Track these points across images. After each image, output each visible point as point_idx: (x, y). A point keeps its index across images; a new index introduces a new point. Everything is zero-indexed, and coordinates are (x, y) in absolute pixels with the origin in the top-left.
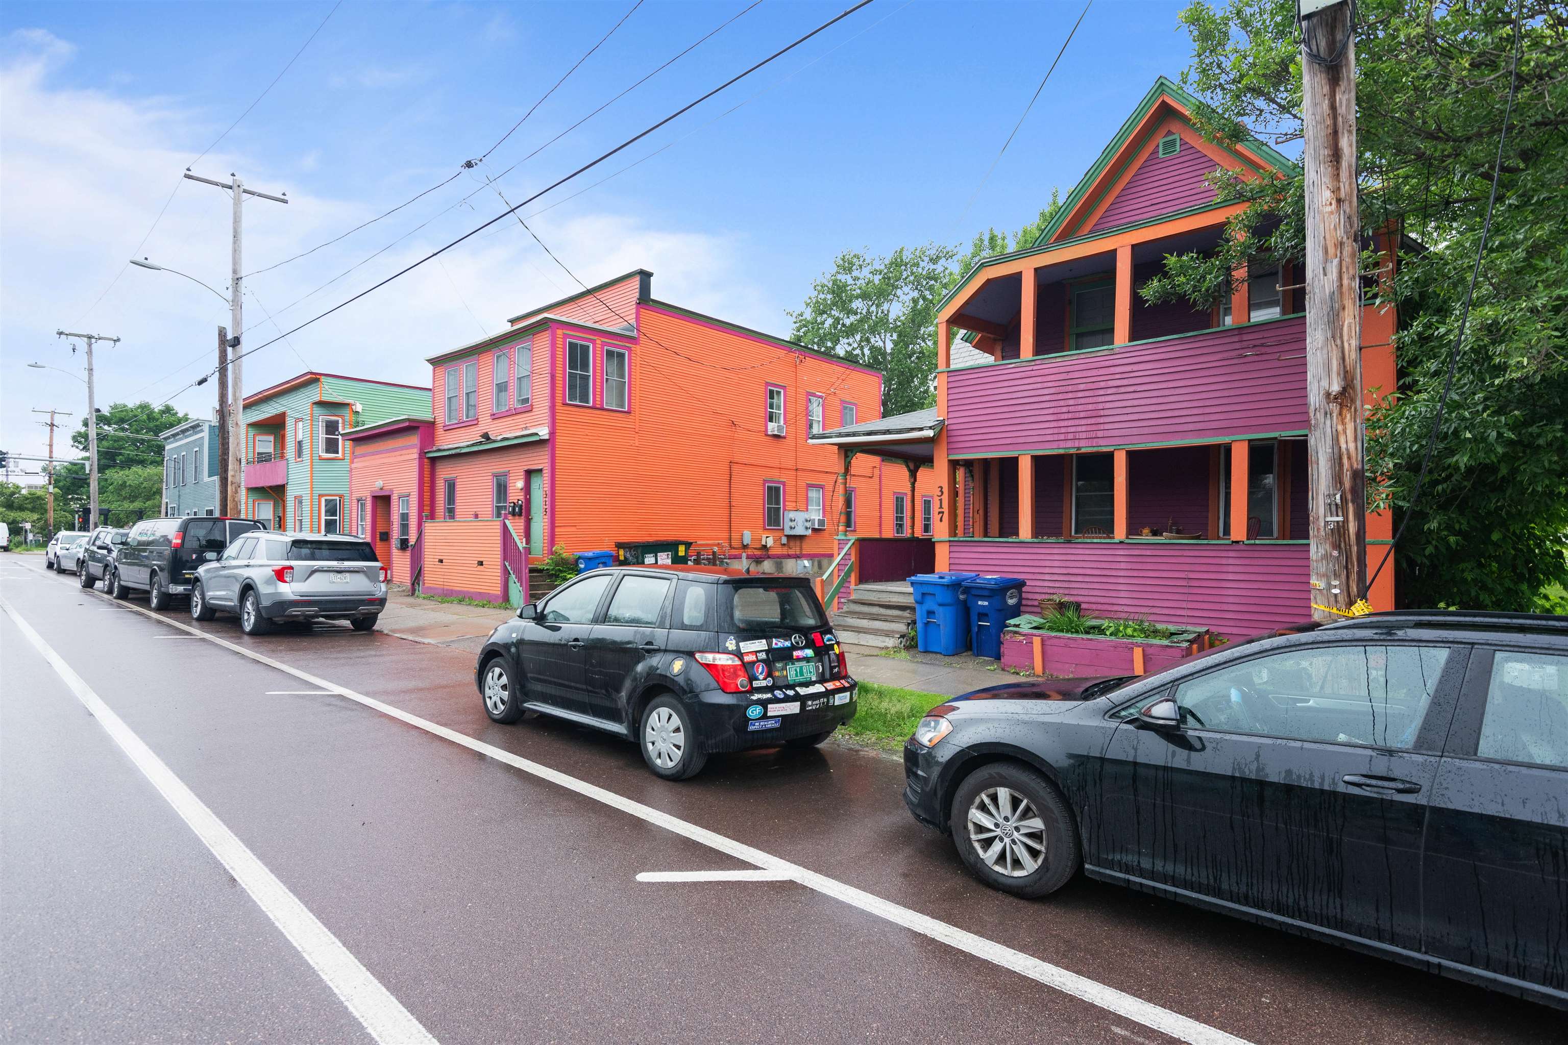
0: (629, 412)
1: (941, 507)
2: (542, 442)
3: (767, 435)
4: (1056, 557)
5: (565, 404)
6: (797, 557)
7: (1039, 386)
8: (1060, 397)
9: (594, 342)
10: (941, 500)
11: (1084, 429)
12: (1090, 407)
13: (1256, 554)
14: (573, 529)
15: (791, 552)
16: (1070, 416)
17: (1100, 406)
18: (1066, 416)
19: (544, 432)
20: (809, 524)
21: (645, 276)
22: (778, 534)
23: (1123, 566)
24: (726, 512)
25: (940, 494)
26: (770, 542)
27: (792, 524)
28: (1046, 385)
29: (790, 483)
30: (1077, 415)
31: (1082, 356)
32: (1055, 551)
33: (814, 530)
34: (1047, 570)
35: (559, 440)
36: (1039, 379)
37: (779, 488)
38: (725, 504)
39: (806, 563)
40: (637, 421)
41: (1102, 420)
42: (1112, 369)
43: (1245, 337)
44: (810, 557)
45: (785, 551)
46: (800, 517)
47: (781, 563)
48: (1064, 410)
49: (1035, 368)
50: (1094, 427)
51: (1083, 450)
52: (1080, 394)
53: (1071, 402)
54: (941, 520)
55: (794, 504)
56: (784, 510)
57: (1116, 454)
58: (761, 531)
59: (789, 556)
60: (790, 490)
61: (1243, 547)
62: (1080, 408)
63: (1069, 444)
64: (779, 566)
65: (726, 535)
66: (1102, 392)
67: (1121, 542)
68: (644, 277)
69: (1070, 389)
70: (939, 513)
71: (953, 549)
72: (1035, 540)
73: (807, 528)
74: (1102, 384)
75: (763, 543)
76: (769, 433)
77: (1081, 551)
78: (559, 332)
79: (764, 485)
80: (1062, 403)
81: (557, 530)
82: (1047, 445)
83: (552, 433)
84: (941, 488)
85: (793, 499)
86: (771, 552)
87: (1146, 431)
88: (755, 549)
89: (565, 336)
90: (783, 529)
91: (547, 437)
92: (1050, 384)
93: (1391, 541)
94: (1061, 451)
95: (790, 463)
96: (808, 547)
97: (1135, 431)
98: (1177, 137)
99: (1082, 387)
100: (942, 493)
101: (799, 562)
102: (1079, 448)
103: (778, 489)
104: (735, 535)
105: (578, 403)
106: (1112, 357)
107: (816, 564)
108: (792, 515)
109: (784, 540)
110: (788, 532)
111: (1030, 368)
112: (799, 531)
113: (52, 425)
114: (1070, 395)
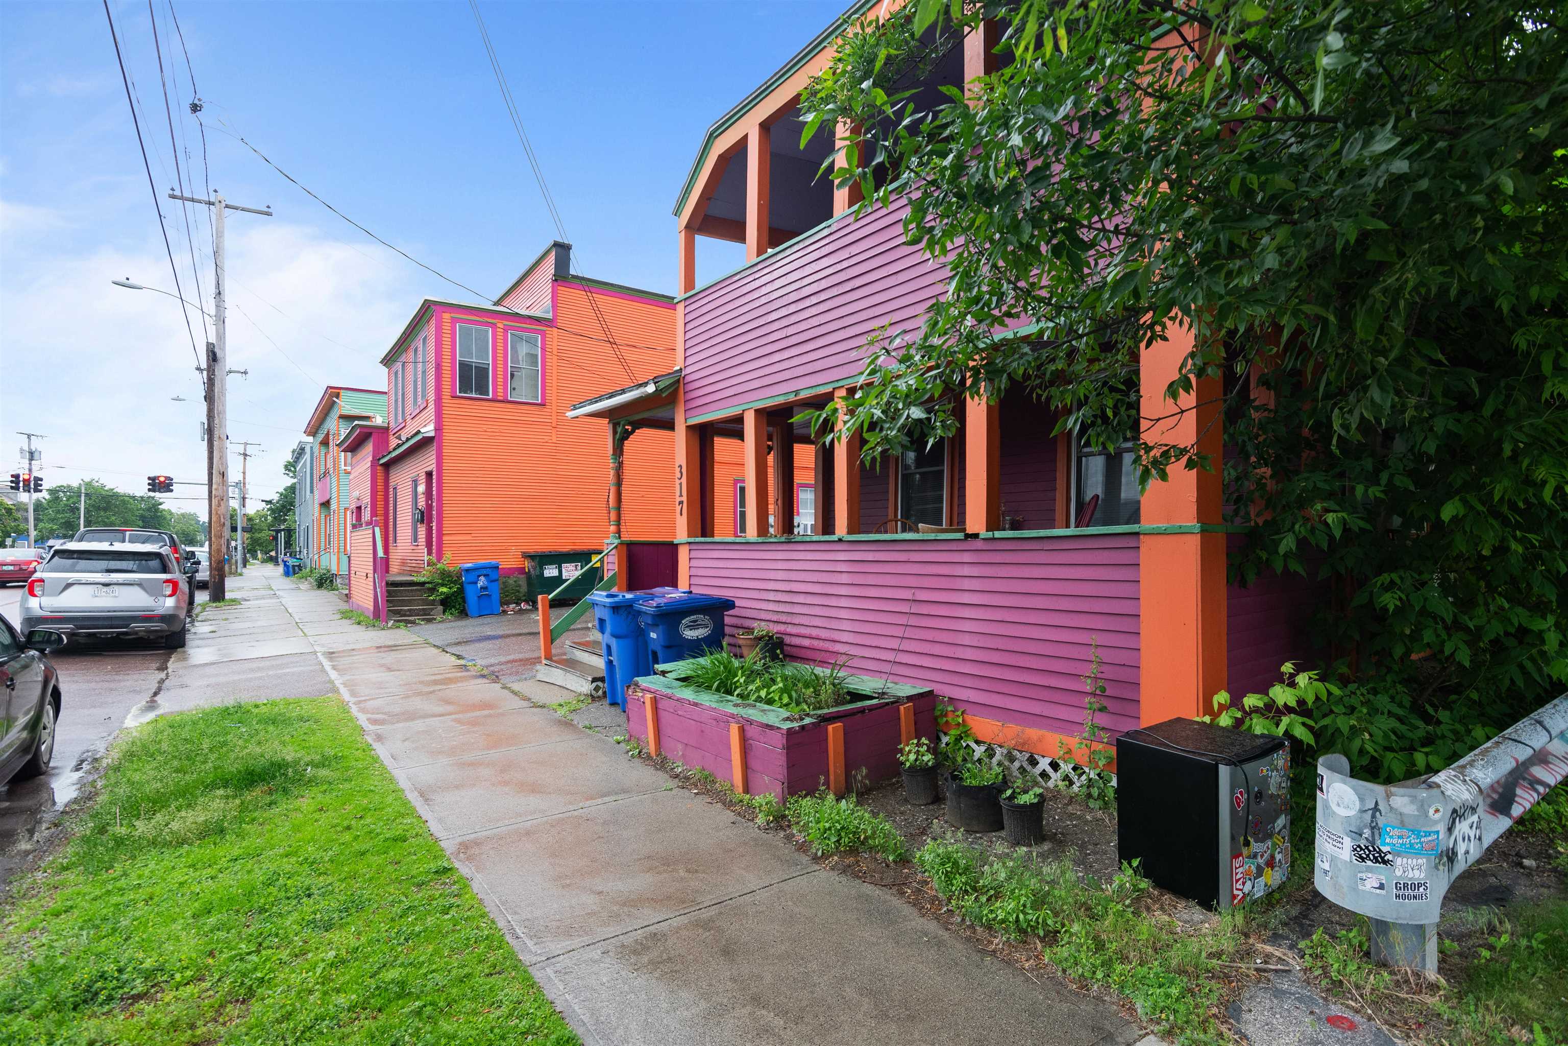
0: (543, 405)
1: (681, 496)
2: (426, 442)
5: (454, 397)
8: (779, 314)
9: (494, 326)
11: (802, 360)
14: (468, 537)
19: (429, 430)
21: (562, 250)
23: (844, 579)
31: (801, 246)
35: (447, 436)
40: (554, 414)
42: (828, 258)
49: (757, 275)
50: (814, 355)
51: (802, 394)
52: (798, 306)
57: (836, 394)
61: (981, 544)
63: (789, 387)
67: (840, 540)
68: (559, 249)
69: (789, 299)
71: (693, 555)
72: (760, 540)
77: (802, 556)
78: (446, 316)
79: (735, 485)
81: (445, 538)
83: (438, 429)
89: (454, 321)
91: (432, 434)
93: (1197, 526)
99: (800, 294)
105: (474, 395)
106: (832, 237)
111: (753, 277)
113: (245, 455)
114: (789, 310)
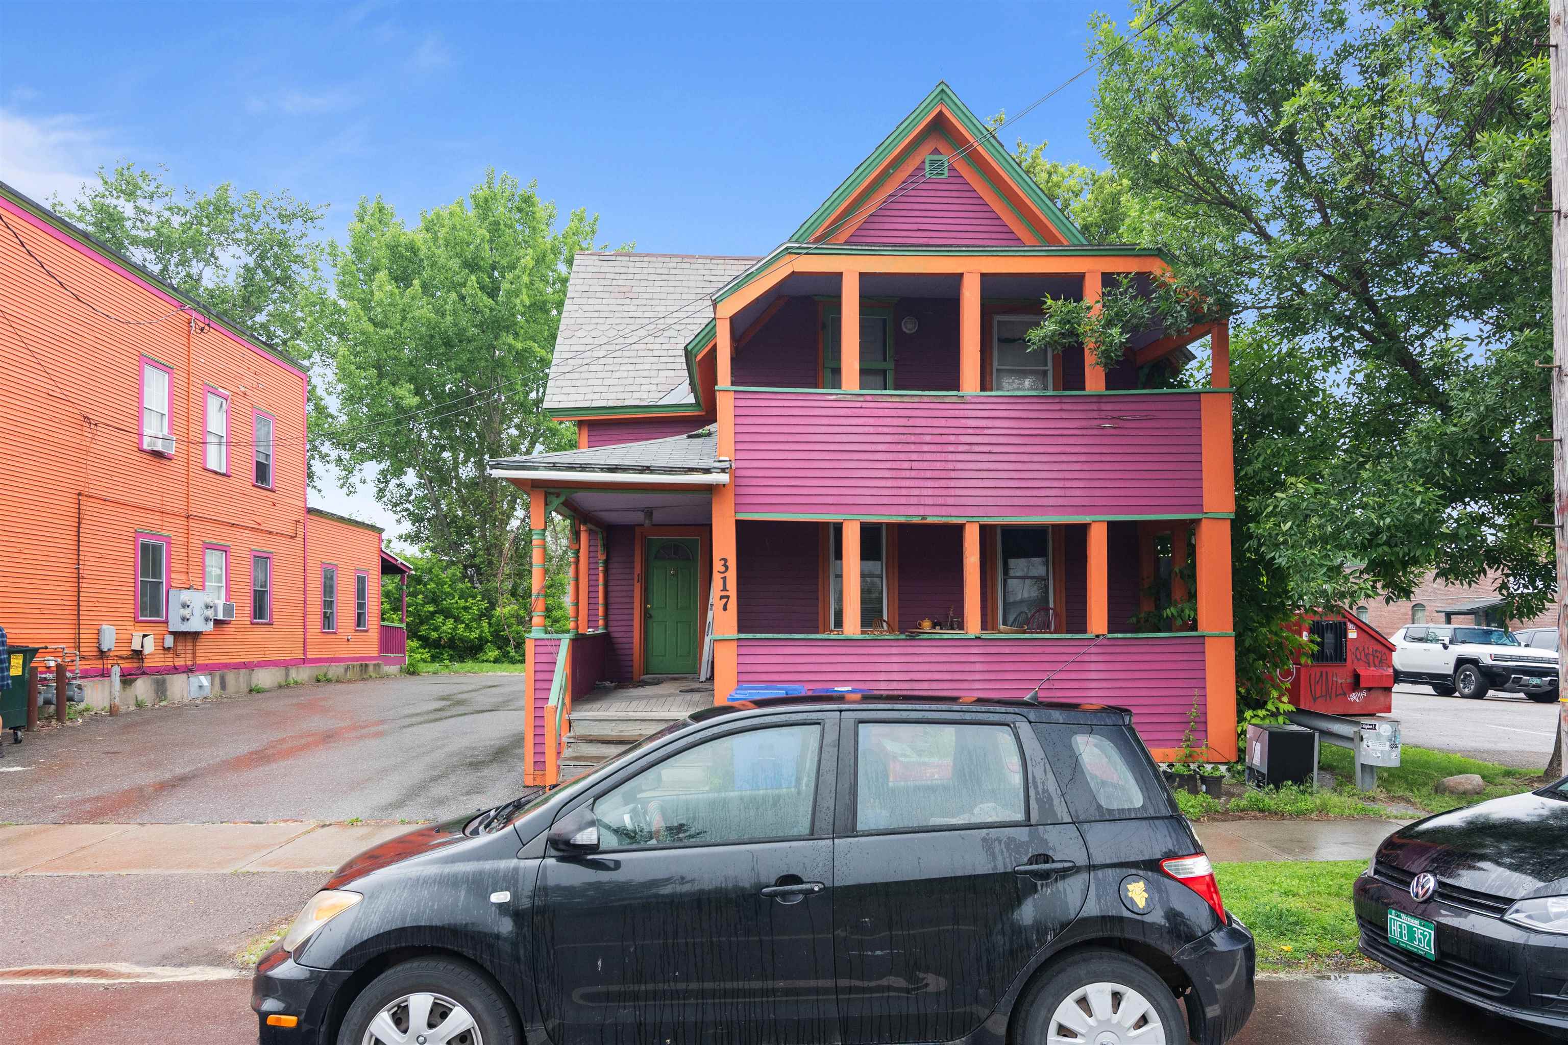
1: (725, 589)
3: (141, 450)
4: (895, 659)
6: (189, 670)
7: (871, 430)
8: (899, 447)
10: (724, 579)
11: (930, 492)
12: (938, 465)
13: (1118, 650)
15: (179, 662)
16: (913, 474)
17: (950, 466)
18: (908, 474)
20: (210, 613)
22: (160, 629)
23: (978, 667)
24: (70, 588)
25: (723, 569)
26: (150, 647)
27: (186, 612)
28: (880, 430)
29: (178, 539)
30: (922, 474)
31: (926, 400)
32: (894, 650)
33: (217, 622)
34: (883, 677)
36: (871, 421)
37: (161, 547)
38: (68, 572)
39: (204, 680)
41: (952, 484)
42: (963, 421)
43: (1104, 407)
44: (208, 669)
45: (168, 661)
46: (196, 599)
47: (164, 681)
48: (906, 465)
49: (864, 405)
50: (944, 492)
51: (930, 520)
52: (926, 448)
53: (914, 456)
54: (725, 609)
55: (183, 577)
56: (169, 586)
57: (967, 526)
58: (129, 625)
59: (175, 670)
60: (178, 552)
61: (1106, 642)
62: (925, 465)
63: (912, 510)
64: (161, 690)
65: (68, 632)
66: (951, 448)
67: (978, 638)
69: (913, 439)
70: (722, 597)
71: (744, 651)
72: (866, 637)
73: (207, 619)
74: (952, 439)
75: (136, 646)
76: (145, 447)
77: (928, 651)
79: (136, 539)
80: (902, 456)
82: (884, 510)
84: (725, 560)
85: (183, 568)
86: (147, 664)
87: (1004, 502)
88: (121, 658)
90: (166, 622)
92: (886, 430)
93: (1233, 634)
94: (902, 519)
95: (178, 505)
96: (206, 654)
97: (991, 501)
98: (944, 158)
99: (928, 439)
100: (727, 568)
101: (192, 679)
102: (924, 517)
103: (157, 549)
104: (86, 634)
106: (962, 406)
107: (217, 681)
108: (185, 596)
109: (169, 641)
110: (176, 625)
111: (858, 405)
112: (196, 624)
114: (913, 448)
